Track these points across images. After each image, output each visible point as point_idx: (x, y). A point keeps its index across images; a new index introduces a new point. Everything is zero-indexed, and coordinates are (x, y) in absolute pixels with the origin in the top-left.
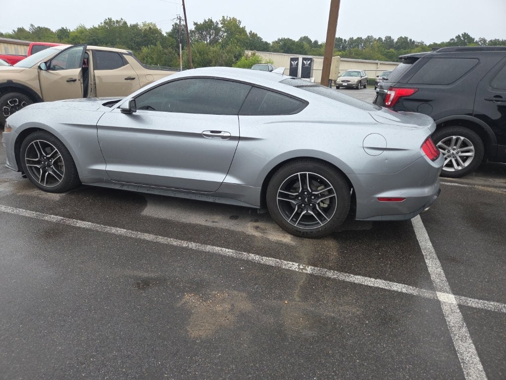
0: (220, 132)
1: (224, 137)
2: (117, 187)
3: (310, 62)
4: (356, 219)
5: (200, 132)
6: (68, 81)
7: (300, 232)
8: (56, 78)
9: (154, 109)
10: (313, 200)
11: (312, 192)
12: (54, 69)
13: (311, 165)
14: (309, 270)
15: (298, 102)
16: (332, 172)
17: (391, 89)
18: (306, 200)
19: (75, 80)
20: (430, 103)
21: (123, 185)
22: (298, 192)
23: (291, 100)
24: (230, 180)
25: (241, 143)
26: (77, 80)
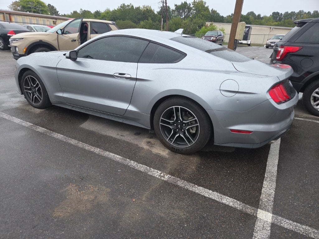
0: (124, 74)
1: (127, 78)
2: (70, 108)
3: (248, 29)
4: (215, 144)
5: (112, 74)
6: (72, 41)
7: (175, 148)
8: (66, 38)
9: (92, 58)
10: (184, 127)
11: (182, 121)
12: (65, 34)
13: (182, 101)
14: (167, 177)
15: (179, 54)
16: (196, 107)
17: (282, 46)
18: (179, 126)
19: (75, 40)
20: (311, 58)
21: (73, 107)
22: (173, 120)
23: (174, 52)
24: (131, 108)
25: (138, 83)
26: (77, 40)
